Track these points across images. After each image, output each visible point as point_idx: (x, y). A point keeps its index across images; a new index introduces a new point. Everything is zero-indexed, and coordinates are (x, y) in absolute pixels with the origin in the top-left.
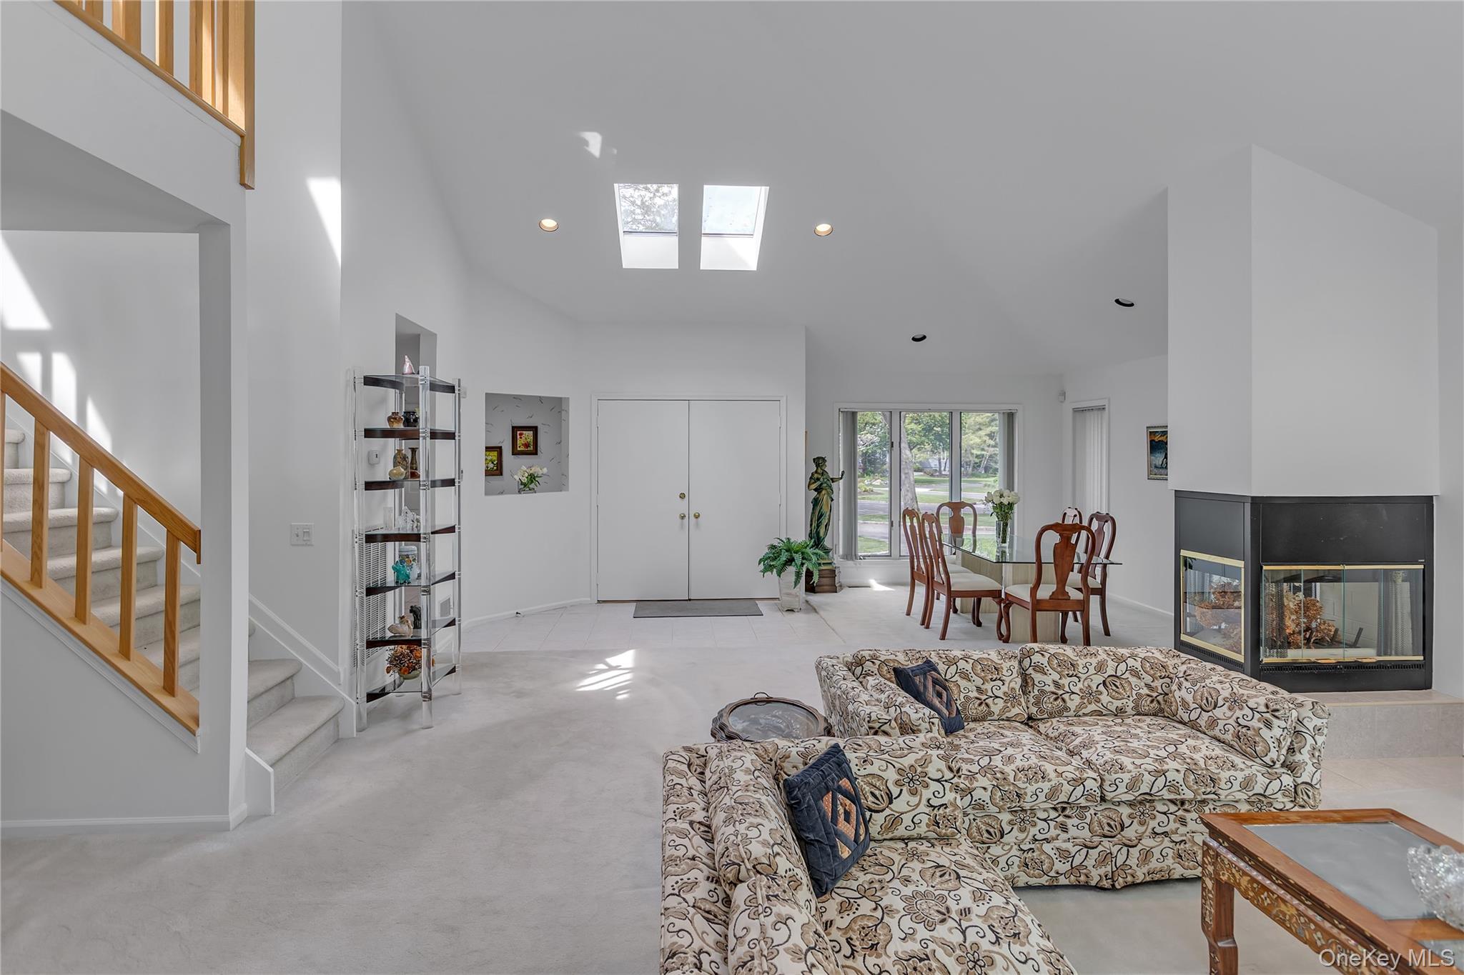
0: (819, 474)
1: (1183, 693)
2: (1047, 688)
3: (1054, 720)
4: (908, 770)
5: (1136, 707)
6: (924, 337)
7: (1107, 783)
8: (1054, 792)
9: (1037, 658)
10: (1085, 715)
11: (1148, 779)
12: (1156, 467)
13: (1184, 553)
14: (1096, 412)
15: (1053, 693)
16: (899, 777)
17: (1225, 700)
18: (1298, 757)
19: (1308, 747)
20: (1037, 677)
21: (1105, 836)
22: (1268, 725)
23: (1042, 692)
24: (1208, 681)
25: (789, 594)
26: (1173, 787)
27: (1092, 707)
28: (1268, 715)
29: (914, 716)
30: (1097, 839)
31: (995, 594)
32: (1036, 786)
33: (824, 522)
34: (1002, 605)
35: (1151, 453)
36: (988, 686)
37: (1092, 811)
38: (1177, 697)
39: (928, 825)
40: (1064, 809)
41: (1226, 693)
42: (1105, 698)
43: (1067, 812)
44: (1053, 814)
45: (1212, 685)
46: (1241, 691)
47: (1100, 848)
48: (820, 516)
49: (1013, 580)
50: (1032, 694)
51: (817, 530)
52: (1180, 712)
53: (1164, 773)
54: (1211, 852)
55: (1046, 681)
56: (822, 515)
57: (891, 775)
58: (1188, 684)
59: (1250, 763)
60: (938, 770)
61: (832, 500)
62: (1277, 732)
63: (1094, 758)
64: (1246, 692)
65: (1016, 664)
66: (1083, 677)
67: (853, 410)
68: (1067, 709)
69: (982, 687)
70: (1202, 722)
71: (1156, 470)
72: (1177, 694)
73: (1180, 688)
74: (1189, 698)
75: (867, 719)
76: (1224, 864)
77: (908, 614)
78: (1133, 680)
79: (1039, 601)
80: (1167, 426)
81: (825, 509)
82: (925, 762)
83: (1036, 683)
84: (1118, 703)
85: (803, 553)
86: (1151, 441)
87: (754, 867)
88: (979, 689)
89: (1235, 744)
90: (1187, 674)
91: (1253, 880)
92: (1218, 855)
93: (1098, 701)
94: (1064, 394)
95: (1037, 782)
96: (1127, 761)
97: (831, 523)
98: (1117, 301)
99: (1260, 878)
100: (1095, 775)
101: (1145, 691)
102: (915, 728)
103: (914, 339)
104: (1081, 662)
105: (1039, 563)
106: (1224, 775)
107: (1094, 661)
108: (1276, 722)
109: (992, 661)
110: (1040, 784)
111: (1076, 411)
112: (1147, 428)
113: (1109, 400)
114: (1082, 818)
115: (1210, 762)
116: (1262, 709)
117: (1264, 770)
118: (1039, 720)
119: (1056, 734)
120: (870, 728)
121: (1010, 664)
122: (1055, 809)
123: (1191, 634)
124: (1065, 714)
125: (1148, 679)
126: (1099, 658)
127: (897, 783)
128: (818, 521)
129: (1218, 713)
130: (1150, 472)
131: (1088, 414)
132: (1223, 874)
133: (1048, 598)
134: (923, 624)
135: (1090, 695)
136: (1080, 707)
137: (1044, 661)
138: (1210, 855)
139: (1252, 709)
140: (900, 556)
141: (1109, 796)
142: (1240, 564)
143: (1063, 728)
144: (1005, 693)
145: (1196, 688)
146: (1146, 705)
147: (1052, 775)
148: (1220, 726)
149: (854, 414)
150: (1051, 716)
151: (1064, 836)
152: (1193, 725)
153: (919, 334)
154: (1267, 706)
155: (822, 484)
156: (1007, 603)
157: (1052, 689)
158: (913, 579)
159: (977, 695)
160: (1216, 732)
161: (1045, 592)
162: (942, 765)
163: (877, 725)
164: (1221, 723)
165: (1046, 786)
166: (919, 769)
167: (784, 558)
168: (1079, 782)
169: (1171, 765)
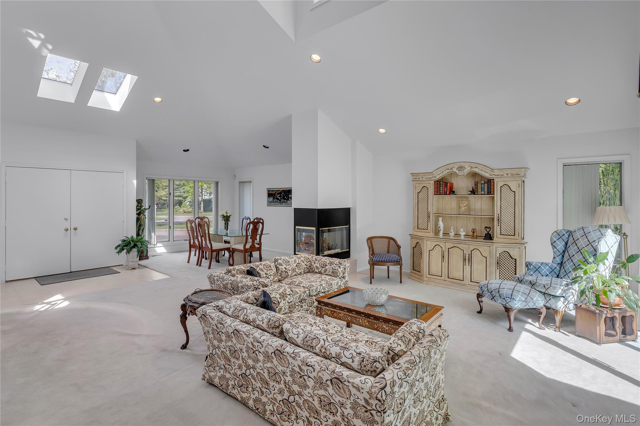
0: (139, 206)
1: (316, 264)
2: (283, 270)
3: (286, 279)
4: (282, 294)
5: (304, 272)
6: (188, 150)
7: (311, 291)
8: (300, 296)
9: (279, 261)
10: (293, 276)
11: (319, 287)
12: (270, 202)
13: (297, 227)
14: (248, 183)
15: (285, 271)
16: (280, 296)
17: (328, 263)
18: (345, 275)
19: (347, 272)
20: (280, 267)
21: (310, 306)
22: (340, 267)
23: (282, 271)
24: (322, 260)
25: (132, 261)
26: (324, 288)
27: (294, 273)
28: (339, 265)
29: (266, 282)
30: (309, 308)
31: (228, 249)
32: (296, 296)
33: (142, 228)
34: (231, 253)
35: (268, 197)
36: (268, 272)
37: (308, 300)
38: (314, 266)
39: (288, 309)
40: (301, 301)
41: (328, 262)
42: (297, 270)
43: (302, 302)
44: (299, 303)
45: (324, 261)
46: (332, 261)
47: (310, 310)
48: (140, 226)
49: (234, 243)
50: (279, 273)
51: (138, 232)
52: (316, 270)
53: (322, 285)
54: (319, 308)
55: (282, 268)
56: (141, 225)
57: (278, 296)
58: (317, 262)
59: (337, 278)
60: (289, 292)
61: (146, 218)
62: (342, 269)
63: (305, 285)
64: (333, 260)
65: (274, 264)
66: (291, 265)
67: (153, 179)
68: (288, 275)
69: (267, 273)
70: (322, 271)
71: (270, 203)
72: (314, 265)
73: (315, 263)
74: (318, 265)
75: (253, 286)
76: (323, 310)
77: (188, 262)
78: (303, 264)
79: (246, 249)
80: (292, 188)
81: (142, 223)
82: (285, 290)
83: (280, 269)
84: (300, 271)
85: (140, 242)
86: (268, 193)
87: (283, 320)
88: (266, 274)
89: (332, 274)
90: (316, 259)
91: (332, 311)
92: (321, 308)
93: (296, 271)
94: (235, 176)
95: (296, 295)
96: (313, 284)
97: (145, 229)
98: (264, 146)
99: (333, 310)
100: (307, 289)
101: (305, 266)
102: (267, 285)
103: (184, 151)
104: (290, 261)
105: (247, 236)
106: (333, 282)
107: (293, 260)
108: (341, 266)
109: (268, 264)
110: (297, 295)
111: (240, 182)
112: (267, 189)
113: (253, 179)
114: (305, 302)
115: (330, 280)
116: (338, 264)
117: (340, 279)
118: (282, 280)
119: (289, 283)
120: (255, 288)
121: (273, 264)
122: (299, 302)
123: (298, 252)
124: (288, 277)
125: (306, 263)
126: (294, 259)
127: (280, 298)
128: (139, 228)
129: (327, 267)
130: (268, 204)
131: (245, 183)
132: (323, 313)
133: (249, 248)
134: (197, 265)
135: (294, 270)
136: (291, 274)
137: (281, 262)
138: (319, 309)
139: (336, 264)
140: (174, 241)
141: (311, 294)
142: (314, 229)
143: (290, 281)
144: (273, 273)
145: (320, 262)
146: (306, 270)
147: (299, 292)
148: (328, 271)
149: (153, 180)
150: (285, 278)
151: (302, 309)
152: (320, 273)
153: (186, 148)
154: (339, 263)
155: (141, 211)
156: (232, 252)
157: (284, 270)
158: (190, 248)
159: (266, 276)
160: (327, 273)
161: (248, 246)
162: (289, 290)
163: (256, 286)
164: (328, 270)
165: (298, 295)
166: (284, 293)
167: (132, 244)
168: (305, 292)
169: (323, 282)
